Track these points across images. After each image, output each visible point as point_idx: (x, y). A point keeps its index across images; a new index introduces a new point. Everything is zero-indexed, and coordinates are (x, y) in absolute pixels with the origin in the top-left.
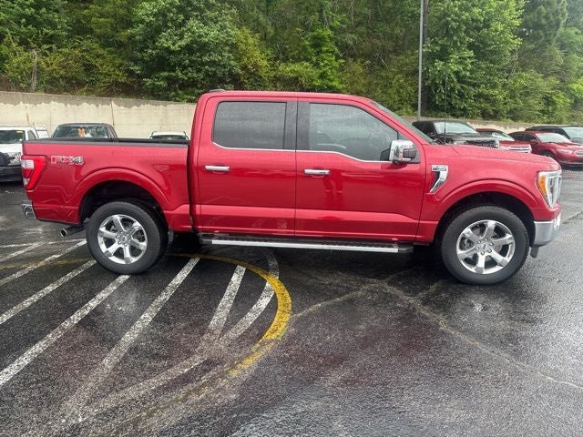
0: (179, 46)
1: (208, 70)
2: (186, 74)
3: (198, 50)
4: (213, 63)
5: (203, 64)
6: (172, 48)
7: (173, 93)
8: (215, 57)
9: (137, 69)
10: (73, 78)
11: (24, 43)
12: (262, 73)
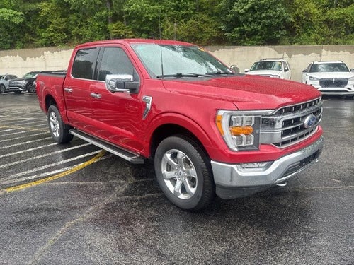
0: (245, 10)
1: (265, 23)
2: (250, 27)
3: (259, 10)
4: (269, 17)
5: (261, 19)
6: (240, 11)
7: (243, 40)
8: (271, 13)
9: (223, 27)
10: (192, 37)
11: (172, 21)
12: (313, 19)
